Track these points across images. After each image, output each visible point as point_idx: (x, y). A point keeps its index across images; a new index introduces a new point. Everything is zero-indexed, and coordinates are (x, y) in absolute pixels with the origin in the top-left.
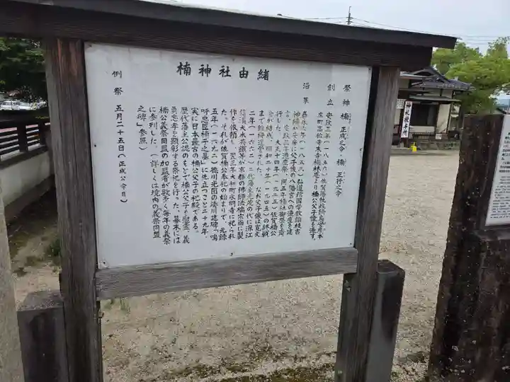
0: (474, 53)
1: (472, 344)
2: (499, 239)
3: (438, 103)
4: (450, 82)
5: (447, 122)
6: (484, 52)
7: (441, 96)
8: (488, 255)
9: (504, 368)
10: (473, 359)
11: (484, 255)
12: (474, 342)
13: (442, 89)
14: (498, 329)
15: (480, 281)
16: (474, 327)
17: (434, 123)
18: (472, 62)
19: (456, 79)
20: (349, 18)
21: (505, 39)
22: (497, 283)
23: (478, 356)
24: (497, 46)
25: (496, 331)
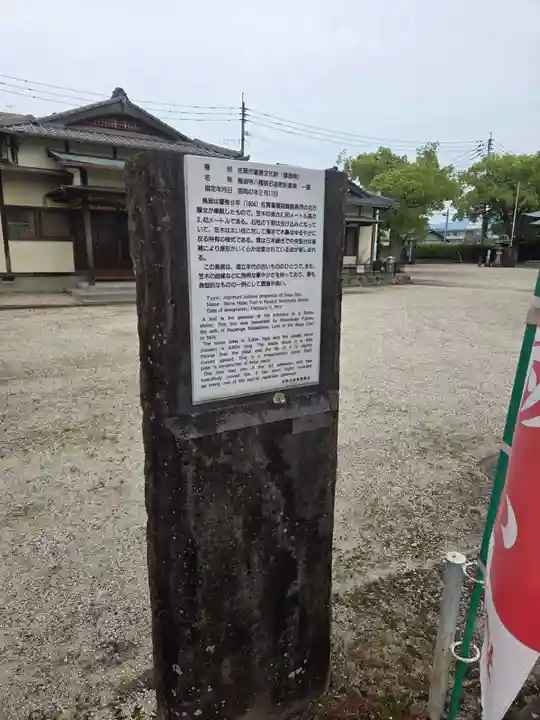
0: (402, 162)
1: (208, 655)
2: (221, 429)
3: (356, 225)
4: (369, 196)
5: (370, 251)
6: (412, 159)
7: (359, 217)
8: (200, 466)
9: (292, 675)
10: (216, 681)
11: (190, 471)
12: (211, 648)
13: (361, 206)
14: (260, 606)
15: (192, 524)
16: (203, 618)
17: (355, 252)
18: (397, 172)
19: (379, 194)
20: (244, 109)
21: (434, 145)
22: (238, 521)
23: (226, 671)
24: (426, 153)
25: (257, 613)
